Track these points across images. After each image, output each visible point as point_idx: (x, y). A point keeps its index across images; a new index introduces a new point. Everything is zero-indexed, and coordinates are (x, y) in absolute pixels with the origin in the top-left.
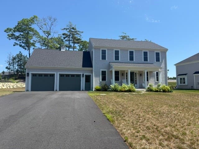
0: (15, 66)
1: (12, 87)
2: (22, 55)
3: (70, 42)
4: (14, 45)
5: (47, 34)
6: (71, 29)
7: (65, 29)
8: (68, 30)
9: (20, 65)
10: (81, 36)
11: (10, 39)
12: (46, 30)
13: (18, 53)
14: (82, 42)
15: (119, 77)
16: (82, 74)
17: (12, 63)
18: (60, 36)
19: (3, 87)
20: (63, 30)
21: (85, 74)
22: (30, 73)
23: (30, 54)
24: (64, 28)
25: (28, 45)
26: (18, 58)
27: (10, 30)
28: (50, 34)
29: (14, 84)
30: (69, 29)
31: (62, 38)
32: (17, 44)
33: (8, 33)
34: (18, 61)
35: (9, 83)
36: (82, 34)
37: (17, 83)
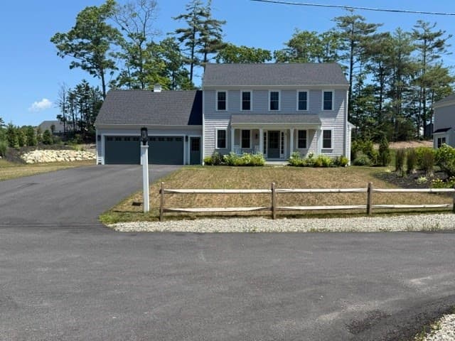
0: (74, 112)
1: (74, 159)
2: (87, 88)
3: (195, 50)
4: (71, 67)
5: (138, 40)
6: (197, 16)
7: (181, 17)
8: (190, 19)
9: (85, 111)
10: (221, 31)
11: (63, 57)
12: (135, 31)
13: (81, 83)
14: (225, 46)
15: (249, 140)
16: (184, 135)
17: (68, 107)
18: (170, 36)
19: (57, 158)
20: (178, 20)
21: (189, 136)
22: (103, 135)
23: (104, 86)
24: (179, 15)
25: (98, 65)
26: (81, 95)
27: (62, 37)
28: (144, 39)
29: (77, 153)
30: (193, 15)
31: (177, 41)
32: (78, 65)
33: (59, 44)
34: (81, 102)
35: (68, 151)
36: (222, 27)
37: (82, 150)
